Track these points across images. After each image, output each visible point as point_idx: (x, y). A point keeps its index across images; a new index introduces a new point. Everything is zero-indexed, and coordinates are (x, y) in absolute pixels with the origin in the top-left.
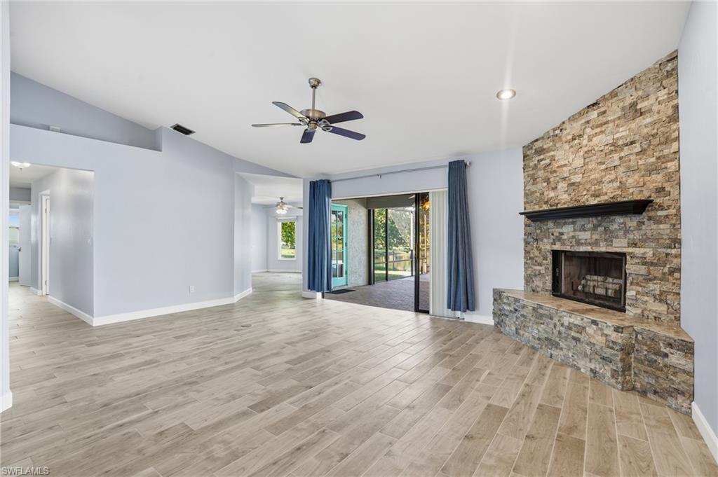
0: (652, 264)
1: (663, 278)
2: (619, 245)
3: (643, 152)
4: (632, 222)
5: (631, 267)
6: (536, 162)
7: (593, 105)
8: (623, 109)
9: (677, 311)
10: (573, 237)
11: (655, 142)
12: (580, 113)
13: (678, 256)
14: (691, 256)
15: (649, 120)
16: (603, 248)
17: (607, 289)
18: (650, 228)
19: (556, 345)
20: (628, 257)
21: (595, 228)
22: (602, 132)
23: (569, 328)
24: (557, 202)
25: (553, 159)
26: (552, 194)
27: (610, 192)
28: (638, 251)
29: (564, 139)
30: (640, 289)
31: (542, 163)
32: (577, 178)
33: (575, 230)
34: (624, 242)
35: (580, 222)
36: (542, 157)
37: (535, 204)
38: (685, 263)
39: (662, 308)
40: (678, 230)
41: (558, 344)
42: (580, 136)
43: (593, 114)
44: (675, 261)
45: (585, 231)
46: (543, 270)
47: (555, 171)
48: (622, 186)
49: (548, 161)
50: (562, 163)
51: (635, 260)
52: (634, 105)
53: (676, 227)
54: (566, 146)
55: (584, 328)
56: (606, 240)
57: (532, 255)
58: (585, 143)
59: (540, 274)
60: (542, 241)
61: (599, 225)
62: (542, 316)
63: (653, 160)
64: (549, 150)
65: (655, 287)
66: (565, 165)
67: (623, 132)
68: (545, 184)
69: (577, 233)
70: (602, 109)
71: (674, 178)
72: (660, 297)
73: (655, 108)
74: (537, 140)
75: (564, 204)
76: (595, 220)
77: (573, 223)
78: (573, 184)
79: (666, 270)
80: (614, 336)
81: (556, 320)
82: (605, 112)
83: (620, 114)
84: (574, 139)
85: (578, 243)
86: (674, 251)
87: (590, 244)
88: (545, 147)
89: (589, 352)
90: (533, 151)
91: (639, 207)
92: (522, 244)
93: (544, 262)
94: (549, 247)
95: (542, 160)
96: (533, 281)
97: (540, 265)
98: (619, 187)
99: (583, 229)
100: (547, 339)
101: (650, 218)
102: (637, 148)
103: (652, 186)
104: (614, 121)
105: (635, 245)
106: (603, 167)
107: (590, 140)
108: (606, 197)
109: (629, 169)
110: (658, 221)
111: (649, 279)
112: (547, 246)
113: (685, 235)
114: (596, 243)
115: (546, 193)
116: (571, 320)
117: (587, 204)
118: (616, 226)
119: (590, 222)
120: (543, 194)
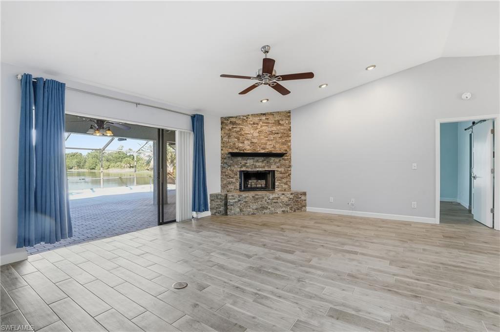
0: (284, 173)
1: (287, 177)
2: (273, 168)
3: (281, 137)
4: (277, 160)
5: (277, 175)
6: (231, 128)
7: (264, 114)
8: (275, 121)
9: (290, 186)
10: (253, 165)
11: (285, 135)
12: (257, 114)
13: (290, 170)
14: (293, 170)
15: (283, 128)
16: (267, 169)
17: (262, 184)
18: (283, 162)
19: (267, 208)
20: (276, 172)
21: (263, 161)
22: (266, 126)
23: (273, 199)
24: (243, 149)
25: (241, 129)
26: (241, 145)
27: (269, 148)
28: (279, 169)
29: (248, 122)
30: (280, 182)
31: (235, 129)
32: (255, 141)
33: (254, 162)
34: (275, 167)
35: (256, 158)
36: (235, 126)
37: (230, 148)
38: (292, 172)
39: (286, 186)
40: (290, 163)
41: (267, 207)
42: (257, 124)
43: (264, 118)
44: (290, 172)
45: (258, 162)
46: (234, 180)
47: (243, 135)
48: (274, 147)
49: (238, 129)
50: (247, 132)
51: (278, 173)
52: (279, 121)
53: (290, 162)
54: (250, 126)
55: (279, 197)
56: (268, 166)
57: (227, 174)
58: (259, 127)
59: (232, 182)
60: (234, 166)
61: (265, 160)
62: (257, 199)
63: (284, 141)
64: (239, 124)
65: (284, 180)
66: (248, 134)
67: (274, 128)
68: (237, 140)
69: (255, 163)
70: (267, 117)
71: (289, 147)
72: (286, 184)
73: (285, 125)
74: (232, 117)
75: (248, 150)
76: (263, 158)
77: (253, 159)
78: (253, 143)
79: (287, 175)
80: (291, 196)
81: (266, 198)
82: (268, 119)
83: (273, 122)
84: (254, 124)
85: (255, 167)
86: (289, 169)
87: (261, 167)
88: (237, 122)
89: (281, 205)
90: (229, 122)
91: (280, 155)
92: (220, 168)
93: (235, 176)
94: (239, 169)
95: (234, 128)
96: (228, 187)
97: (233, 178)
98: (273, 148)
99: (257, 161)
100: (261, 207)
101: (283, 159)
102: (280, 135)
103: (284, 149)
104: (271, 123)
105: (278, 167)
106: (267, 139)
107: (261, 127)
108: (267, 150)
109: (277, 142)
110: (285, 160)
111: (282, 178)
112: (237, 169)
113: (292, 163)
114: (264, 167)
115: (237, 144)
116: (273, 196)
117: (259, 152)
118: (272, 161)
119: (261, 159)
120: (235, 144)
